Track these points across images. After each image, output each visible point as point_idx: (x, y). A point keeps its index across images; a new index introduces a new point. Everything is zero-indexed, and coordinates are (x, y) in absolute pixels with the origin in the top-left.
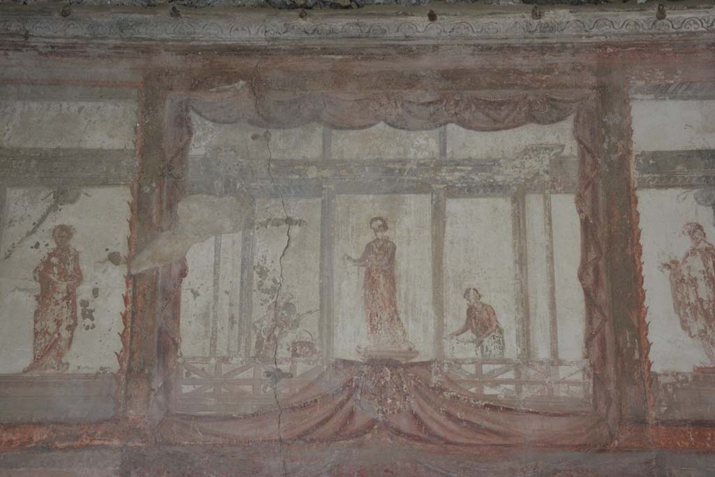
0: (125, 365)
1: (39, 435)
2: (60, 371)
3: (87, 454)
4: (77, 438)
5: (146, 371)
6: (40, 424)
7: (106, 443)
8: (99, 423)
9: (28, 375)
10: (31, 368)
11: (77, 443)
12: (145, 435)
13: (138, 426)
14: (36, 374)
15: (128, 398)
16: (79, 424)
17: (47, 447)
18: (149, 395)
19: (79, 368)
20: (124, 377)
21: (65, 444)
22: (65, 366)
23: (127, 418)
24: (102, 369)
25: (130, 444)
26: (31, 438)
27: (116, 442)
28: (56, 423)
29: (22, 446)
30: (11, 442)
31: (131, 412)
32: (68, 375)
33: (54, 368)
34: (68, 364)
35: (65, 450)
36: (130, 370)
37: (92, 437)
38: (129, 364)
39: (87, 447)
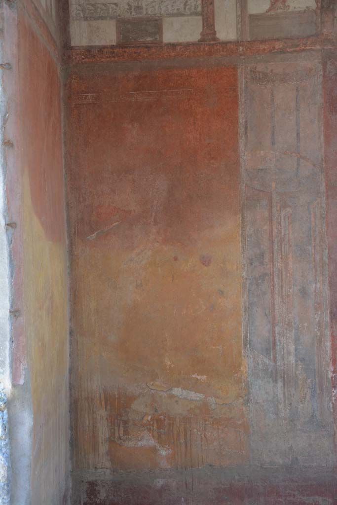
0: (319, 4)
1: (278, 45)
2: (285, 11)
3: (303, 54)
4: (298, 46)
5: (331, 7)
6: (278, 40)
7: (313, 48)
8: (308, 37)
9: (269, 13)
10: (270, 10)
11: (298, 49)
12: (333, 42)
13: (329, 38)
14: (273, 12)
15: (322, 23)
16: (298, 38)
17: (283, 51)
18: (333, 20)
19: (295, 8)
20: (319, 11)
21: (292, 49)
22: (287, 7)
23: (323, 34)
24: (307, 7)
25: (325, 48)
26: (274, 47)
27: (318, 47)
28: (286, 39)
29: (270, 51)
30: (264, 49)
31: (325, 30)
32: (290, 12)
33: (282, 9)
34: (289, 6)
35: (291, 52)
36: (322, 7)
37: (305, 45)
38: (322, 4)
39: (304, 50)
